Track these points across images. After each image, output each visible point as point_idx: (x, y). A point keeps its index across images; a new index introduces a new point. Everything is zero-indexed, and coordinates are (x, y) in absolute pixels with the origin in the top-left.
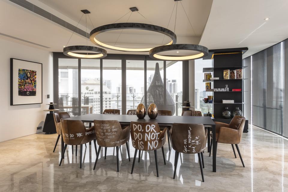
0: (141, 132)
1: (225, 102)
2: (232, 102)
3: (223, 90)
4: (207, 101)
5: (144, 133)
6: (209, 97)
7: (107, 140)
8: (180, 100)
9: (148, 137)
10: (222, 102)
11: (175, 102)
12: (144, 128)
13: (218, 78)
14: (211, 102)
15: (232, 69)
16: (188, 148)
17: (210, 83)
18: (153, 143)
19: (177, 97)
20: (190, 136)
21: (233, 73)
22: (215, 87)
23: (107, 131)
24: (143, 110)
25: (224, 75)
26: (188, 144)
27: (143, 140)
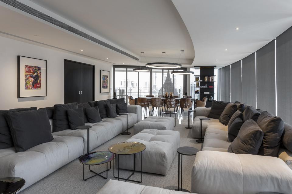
0: (170, 101)
1: (205, 93)
2: (208, 93)
3: (204, 87)
4: (196, 92)
5: (171, 102)
6: (197, 90)
7: (157, 105)
8: (182, 92)
9: (172, 103)
10: (203, 93)
11: (179, 93)
12: (171, 100)
13: (202, 81)
14: (198, 93)
15: (209, 76)
16: (186, 106)
17: (198, 83)
18: (174, 105)
19: (180, 90)
20: (186, 102)
21: (209, 78)
22: (200, 85)
23: (157, 102)
24: (168, 95)
25: (205, 79)
26: (186, 105)
27: (170, 104)
